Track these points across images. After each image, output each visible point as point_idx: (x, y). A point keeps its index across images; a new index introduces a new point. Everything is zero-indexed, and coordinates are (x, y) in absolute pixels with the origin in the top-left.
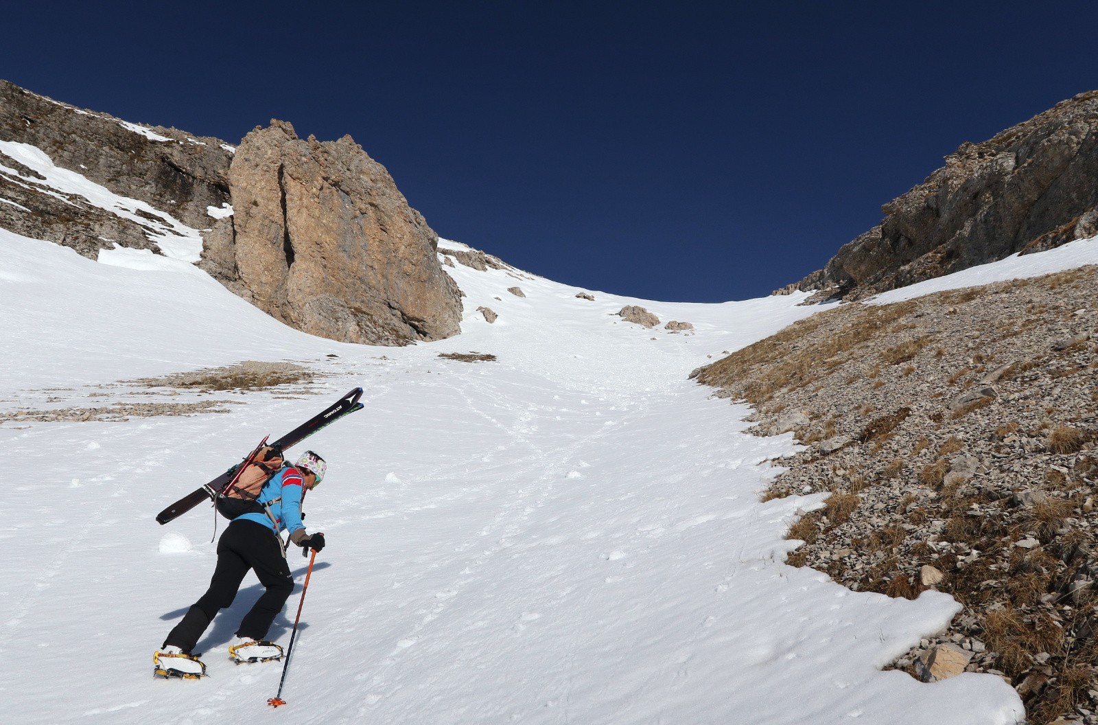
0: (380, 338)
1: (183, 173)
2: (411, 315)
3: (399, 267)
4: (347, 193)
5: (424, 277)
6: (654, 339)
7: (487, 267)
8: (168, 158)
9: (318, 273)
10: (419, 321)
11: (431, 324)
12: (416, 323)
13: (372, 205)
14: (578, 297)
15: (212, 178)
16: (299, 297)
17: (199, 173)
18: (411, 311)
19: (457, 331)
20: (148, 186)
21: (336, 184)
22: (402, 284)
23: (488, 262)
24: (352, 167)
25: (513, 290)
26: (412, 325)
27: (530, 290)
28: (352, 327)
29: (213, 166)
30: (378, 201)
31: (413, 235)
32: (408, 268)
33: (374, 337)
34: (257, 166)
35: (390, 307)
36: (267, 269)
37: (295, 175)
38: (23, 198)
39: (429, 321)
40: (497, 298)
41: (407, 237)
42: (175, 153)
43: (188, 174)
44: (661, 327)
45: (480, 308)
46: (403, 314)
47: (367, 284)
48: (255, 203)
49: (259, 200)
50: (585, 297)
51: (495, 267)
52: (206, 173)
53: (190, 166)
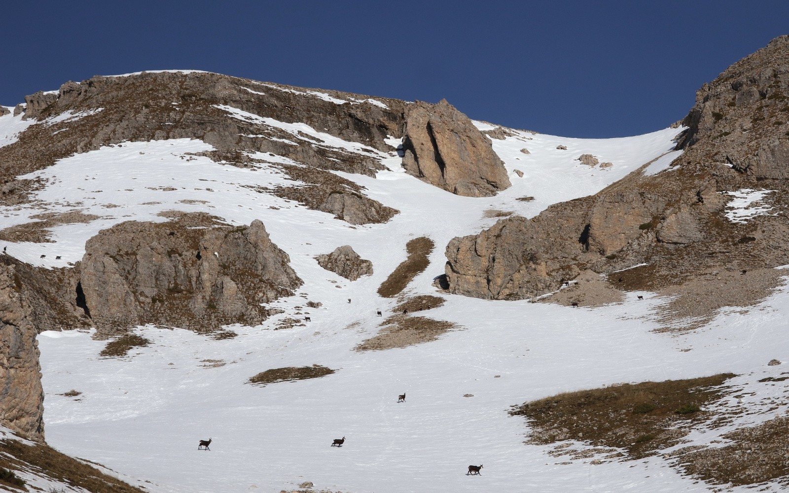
0: (486, 194)
1: (364, 122)
2: (491, 180)
3: (482, 161)
4: (456, 133)
5: (493, 164)
6: (592, 175)
7: (505, 136)
8: (355, 116)
9: (456, 171)
10: (494, 182)
11: (499, 183)
12: (493, 184)
13: (467, 136)
14: (558, 148)
15: (377, 123)
16: (451, 181)
17: (371, 121)
18: (491, 179)
19: (510, 185)
20: (355, 134)
21: (452, 131)
22: (484, 168)
23: (505, 133)
24: (454, 119)
25: (523, 151)
26: (491, 184)
27: (531, 148)
28: (477, 191)
29: (377, 117)
30: (469, 135)
31: (486, 147)
32: (486, 161)
33: (484, 194)
34: (418, 127)
35: (482, 178)
36: (434, 171)
37: (439, 131)
38: (335, 156)
39: (498, 182)
40: (517, 159)
41: (484, 148)
42: (358, 113)
43: (366, 123)
44: (598, 166)
45: (515, 170)
46: (487, 181)
47: (472, 171)
48: (422, 144)
49: (424, 142)
50: (562, 148)
51: (510, 135)
52: (374, 121)
53: (367, 119)
